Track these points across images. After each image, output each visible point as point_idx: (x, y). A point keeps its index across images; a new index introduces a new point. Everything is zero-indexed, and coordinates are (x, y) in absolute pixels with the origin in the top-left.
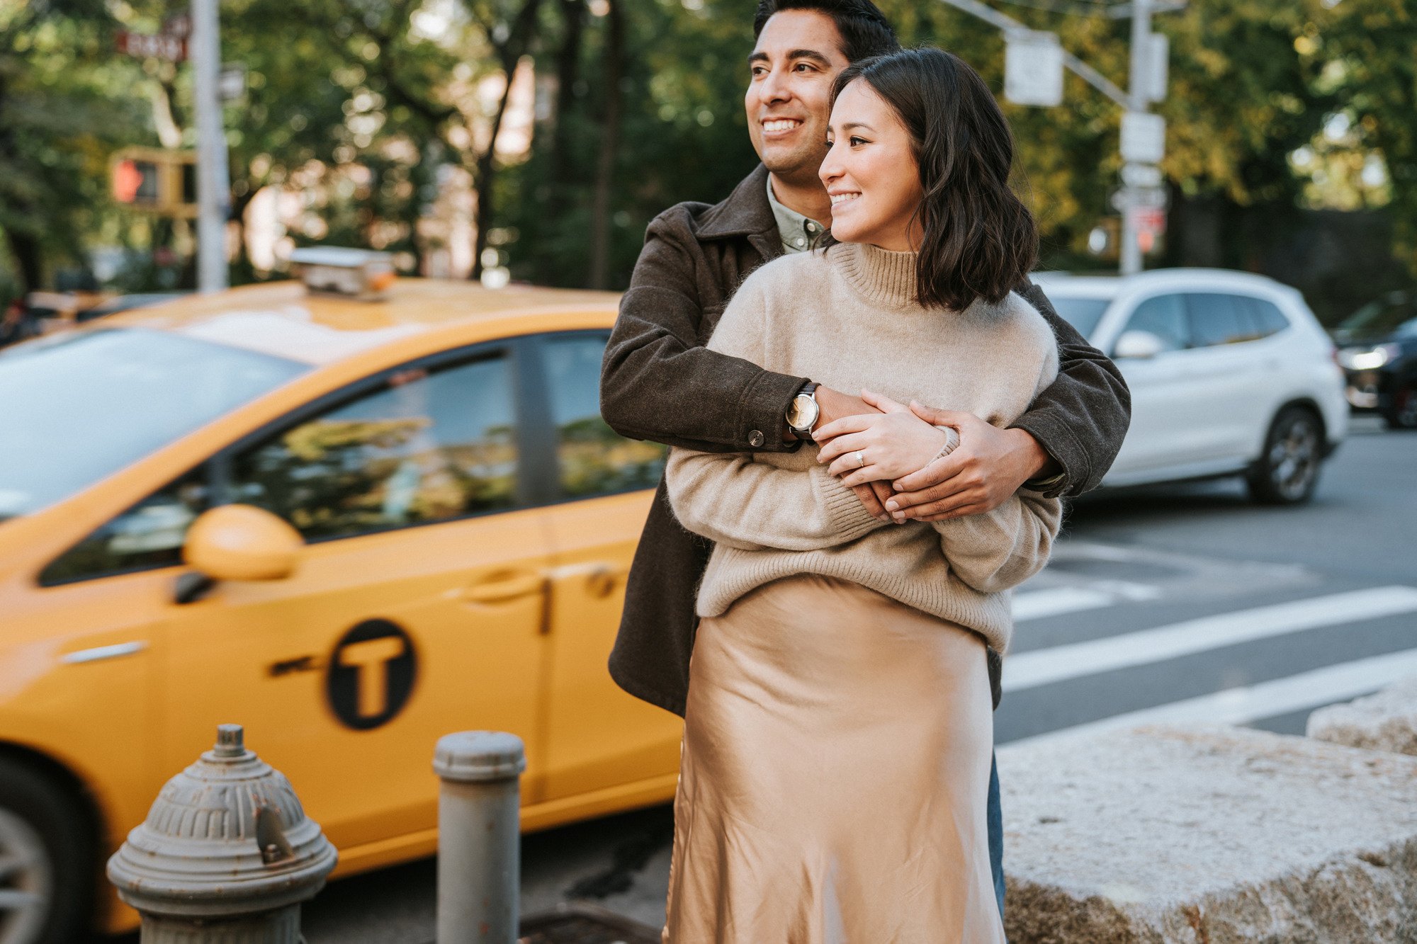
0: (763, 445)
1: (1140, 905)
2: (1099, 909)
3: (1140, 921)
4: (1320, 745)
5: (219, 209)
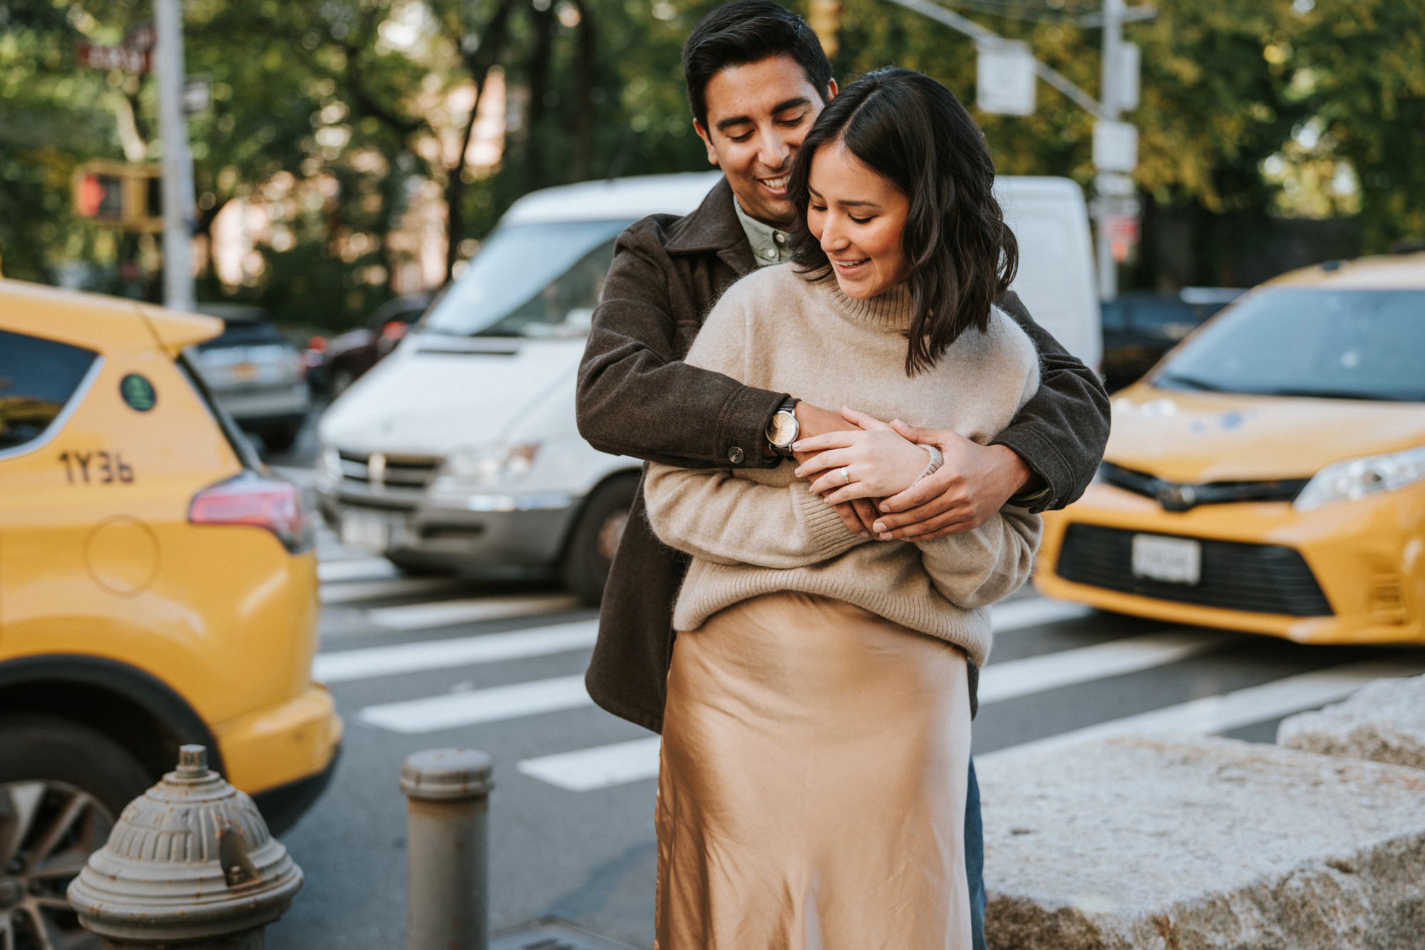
0: (743, 461)
1: (1111, 915)
2: (1070, 920)
3: (1110, 932)
4: (1290, 753)
5: (185, 222)
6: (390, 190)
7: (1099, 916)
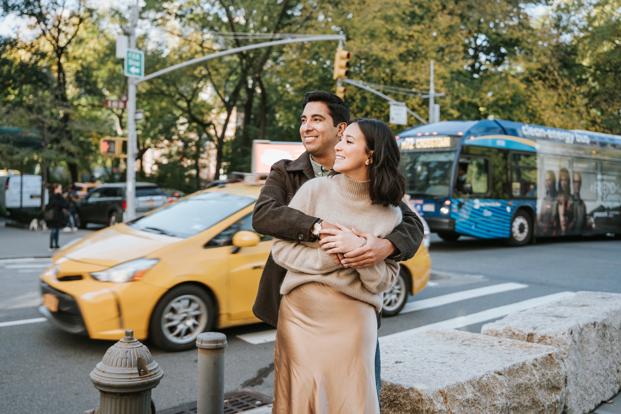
0: (303, 239)
1: (426, 390)
2: (413, 392)
3: (426, 395)
5: (134, 155)
6: (199, 145)
7: (422, 390)
